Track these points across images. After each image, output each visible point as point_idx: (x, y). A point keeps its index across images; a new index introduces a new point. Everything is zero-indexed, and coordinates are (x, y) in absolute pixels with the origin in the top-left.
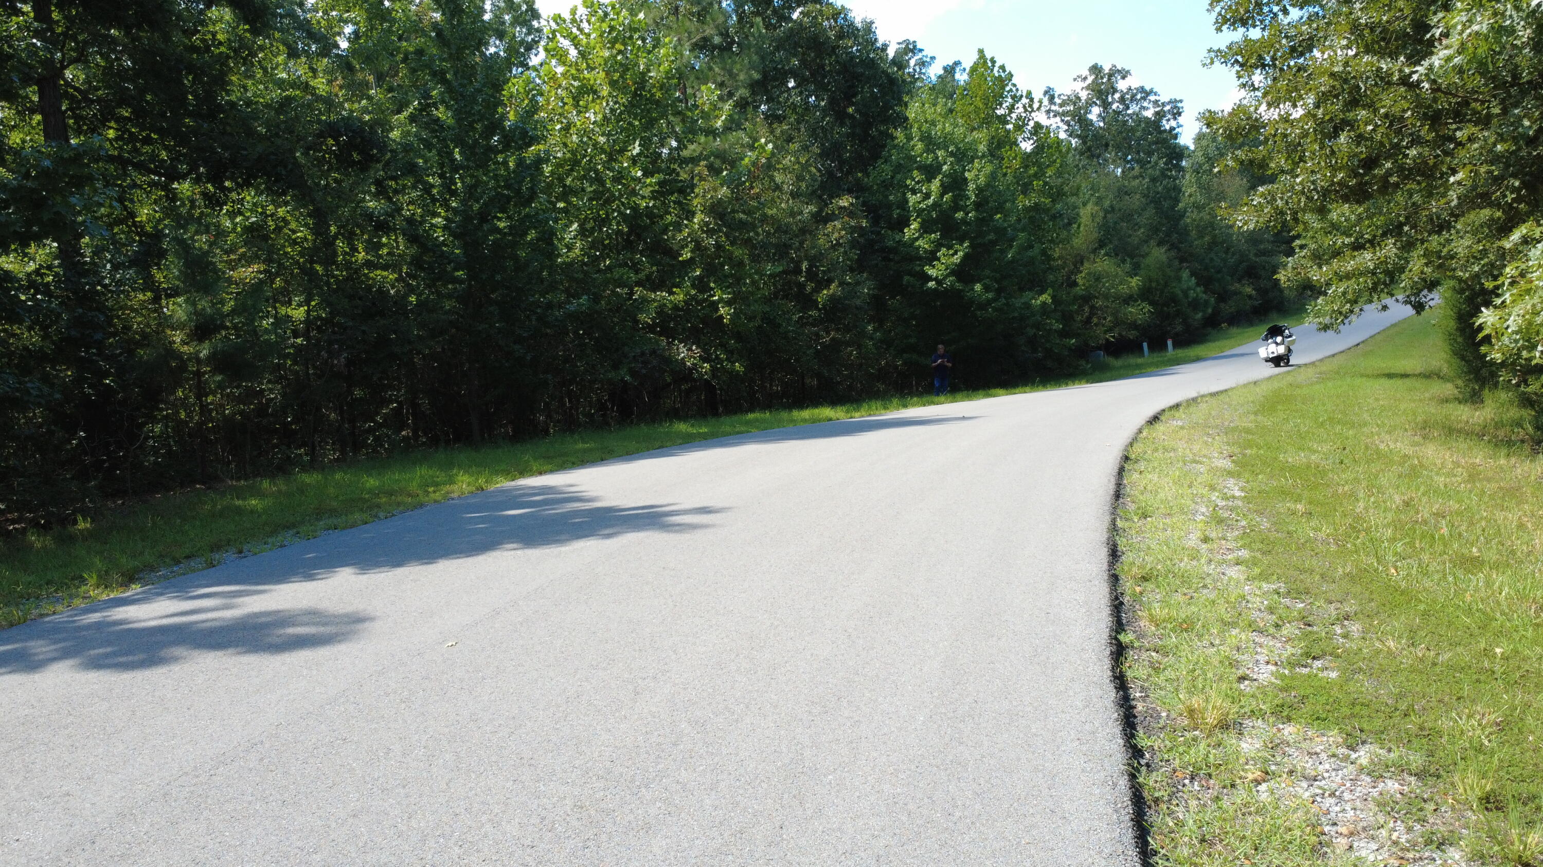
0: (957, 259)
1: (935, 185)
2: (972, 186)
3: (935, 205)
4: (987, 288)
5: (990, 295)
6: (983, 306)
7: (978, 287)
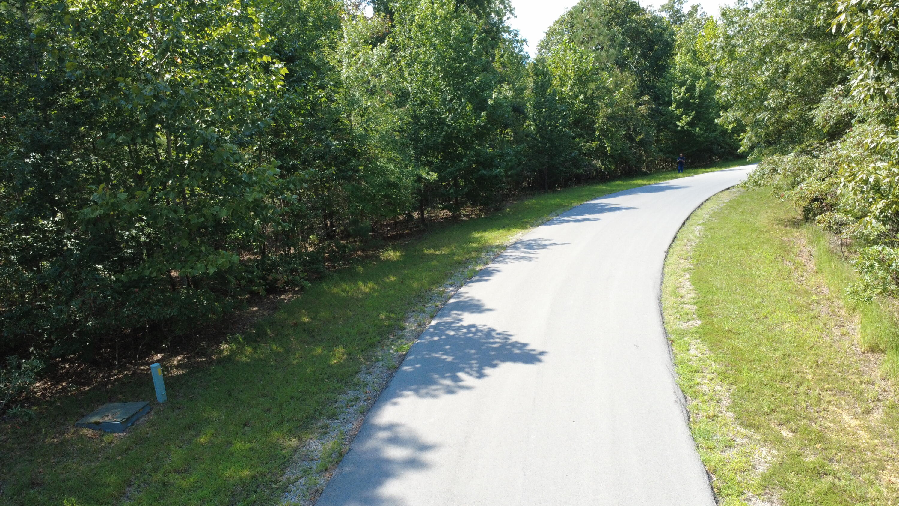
0: (689, 119)
1: (683, 89)
2: (698, 90)
3: (682, 98)
4: (701, 129)
5: (702, 132)
6: (699, 137)
7: (697, 129)
